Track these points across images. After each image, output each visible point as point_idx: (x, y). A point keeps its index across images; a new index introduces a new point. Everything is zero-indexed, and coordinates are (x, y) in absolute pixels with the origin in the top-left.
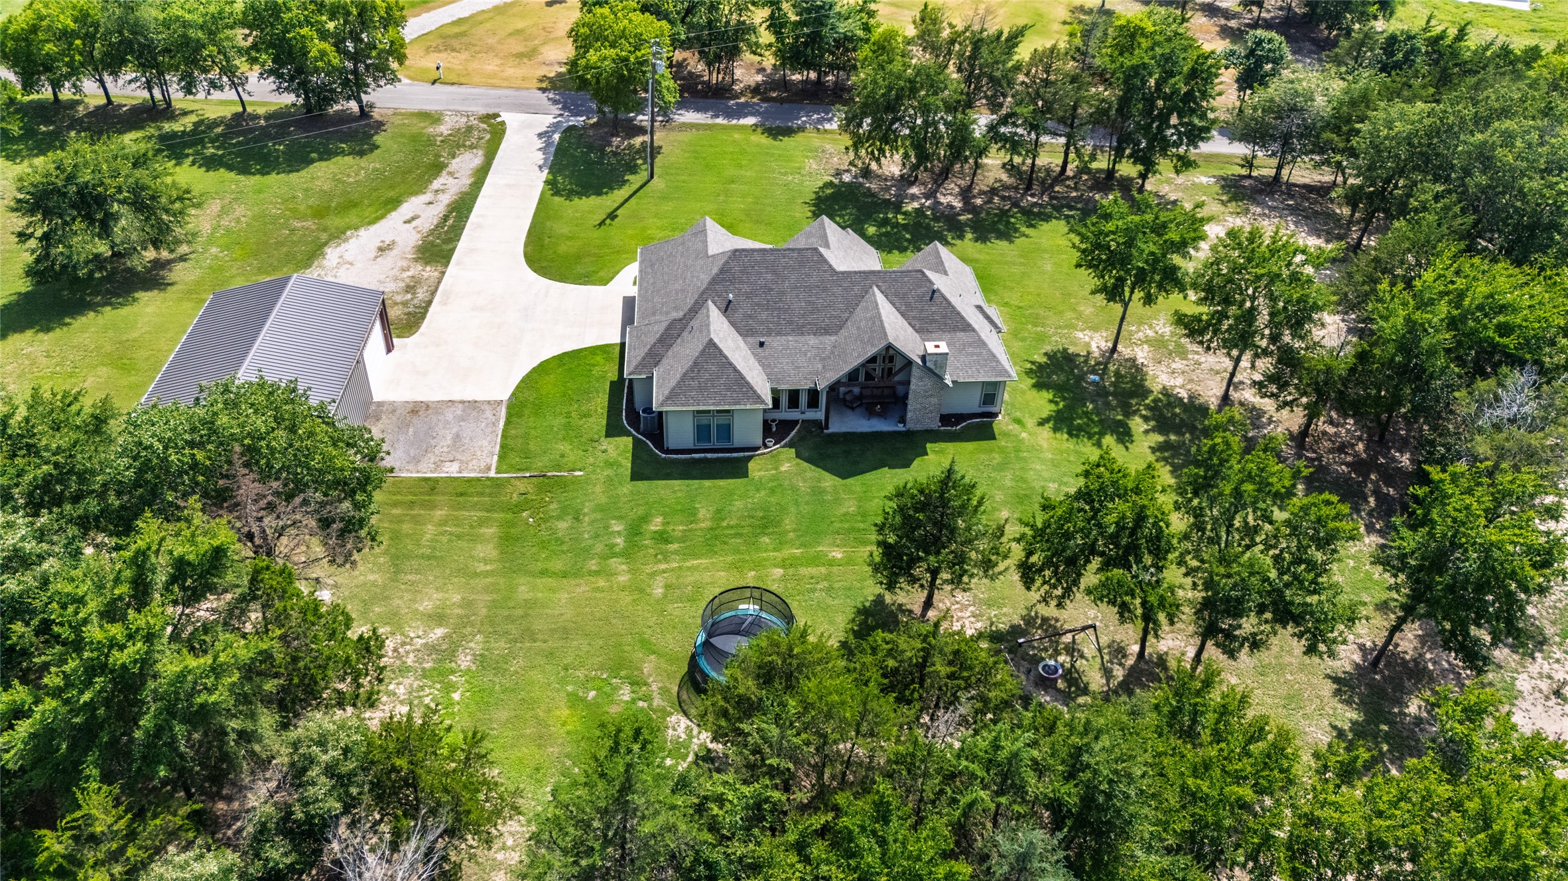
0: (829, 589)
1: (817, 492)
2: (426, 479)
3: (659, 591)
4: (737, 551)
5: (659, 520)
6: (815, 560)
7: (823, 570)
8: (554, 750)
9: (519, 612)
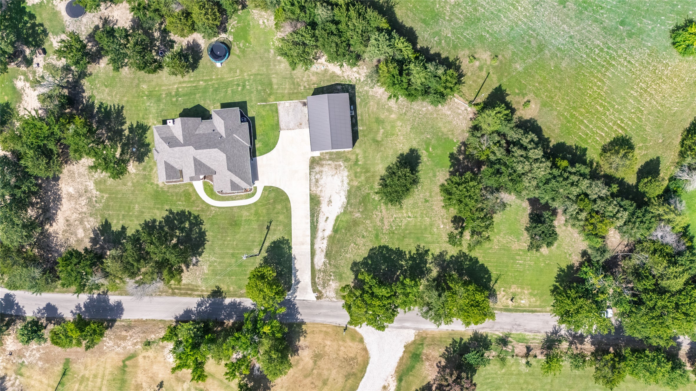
0: (203, 73)
1: (204, 100)
2: (291, 100)
3: (238, 71)
4: (223, 82)
5: (239, 90)
6: (206, 81)
7: (204, 78)
8: (252, 32)
9: (265, 64)
